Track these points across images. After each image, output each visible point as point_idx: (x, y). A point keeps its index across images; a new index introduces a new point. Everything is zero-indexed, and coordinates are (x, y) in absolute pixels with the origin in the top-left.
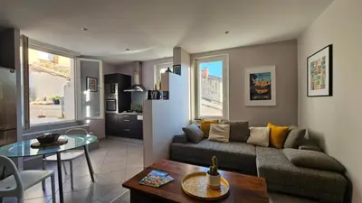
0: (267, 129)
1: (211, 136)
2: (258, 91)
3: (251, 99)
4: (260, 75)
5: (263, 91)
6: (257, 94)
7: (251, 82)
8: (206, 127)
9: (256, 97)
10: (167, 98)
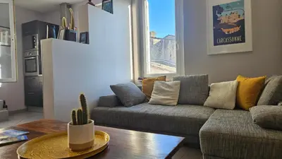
0: (234, 83)
1: (154, 97)
2: (226, 31)
3: (215, 44)
4: (228, 6)
5: (232, 31)
6: (224, 35)
7: (215, 17)
8: (148, 86)
9: (222, 40)
10: (87, 42)
